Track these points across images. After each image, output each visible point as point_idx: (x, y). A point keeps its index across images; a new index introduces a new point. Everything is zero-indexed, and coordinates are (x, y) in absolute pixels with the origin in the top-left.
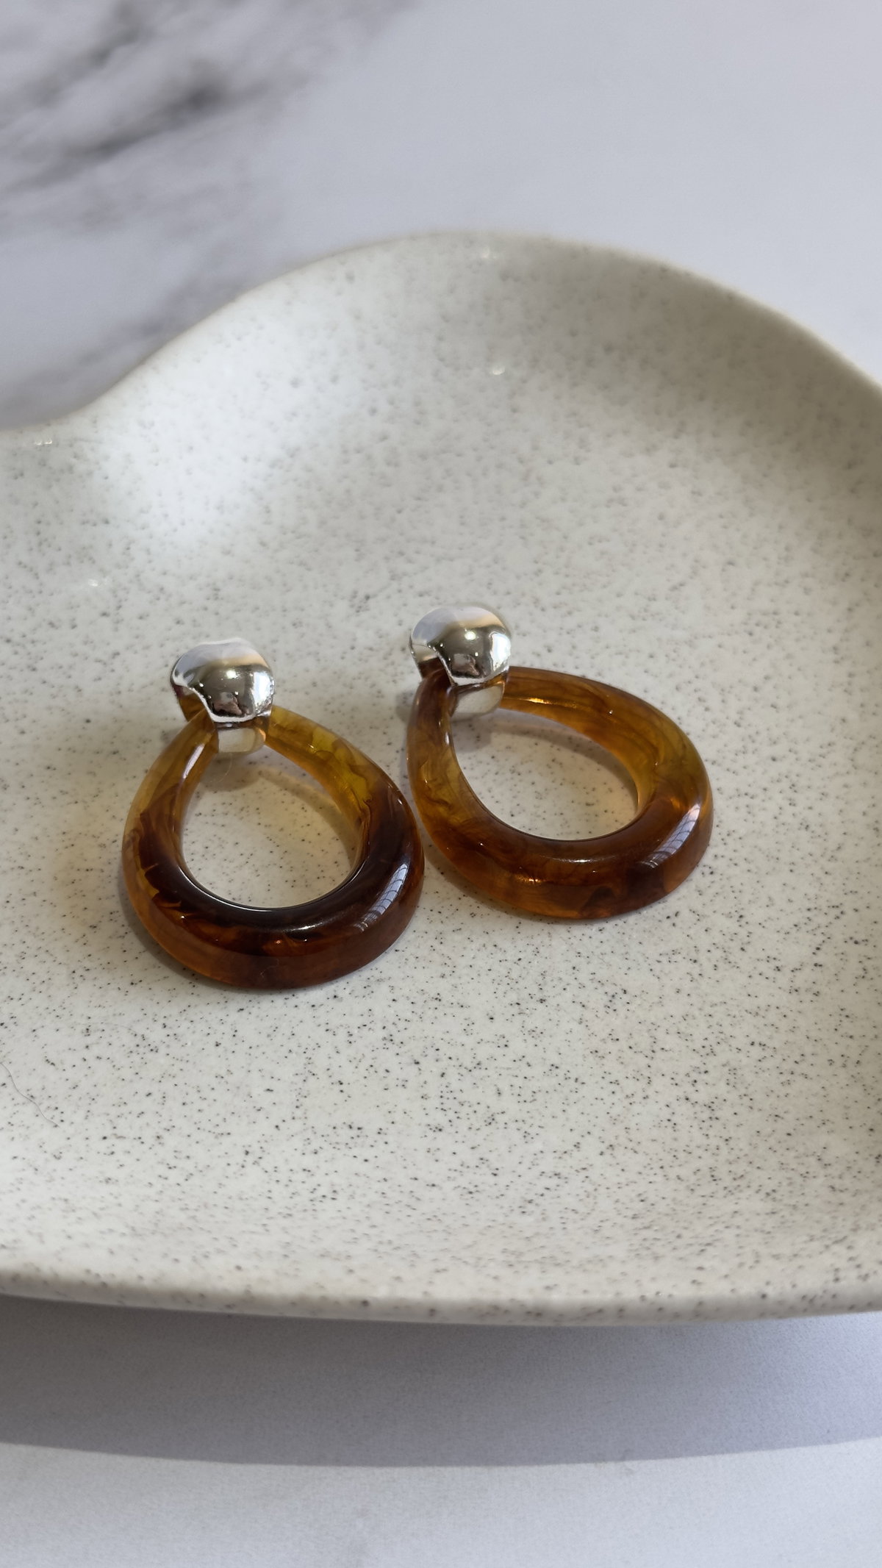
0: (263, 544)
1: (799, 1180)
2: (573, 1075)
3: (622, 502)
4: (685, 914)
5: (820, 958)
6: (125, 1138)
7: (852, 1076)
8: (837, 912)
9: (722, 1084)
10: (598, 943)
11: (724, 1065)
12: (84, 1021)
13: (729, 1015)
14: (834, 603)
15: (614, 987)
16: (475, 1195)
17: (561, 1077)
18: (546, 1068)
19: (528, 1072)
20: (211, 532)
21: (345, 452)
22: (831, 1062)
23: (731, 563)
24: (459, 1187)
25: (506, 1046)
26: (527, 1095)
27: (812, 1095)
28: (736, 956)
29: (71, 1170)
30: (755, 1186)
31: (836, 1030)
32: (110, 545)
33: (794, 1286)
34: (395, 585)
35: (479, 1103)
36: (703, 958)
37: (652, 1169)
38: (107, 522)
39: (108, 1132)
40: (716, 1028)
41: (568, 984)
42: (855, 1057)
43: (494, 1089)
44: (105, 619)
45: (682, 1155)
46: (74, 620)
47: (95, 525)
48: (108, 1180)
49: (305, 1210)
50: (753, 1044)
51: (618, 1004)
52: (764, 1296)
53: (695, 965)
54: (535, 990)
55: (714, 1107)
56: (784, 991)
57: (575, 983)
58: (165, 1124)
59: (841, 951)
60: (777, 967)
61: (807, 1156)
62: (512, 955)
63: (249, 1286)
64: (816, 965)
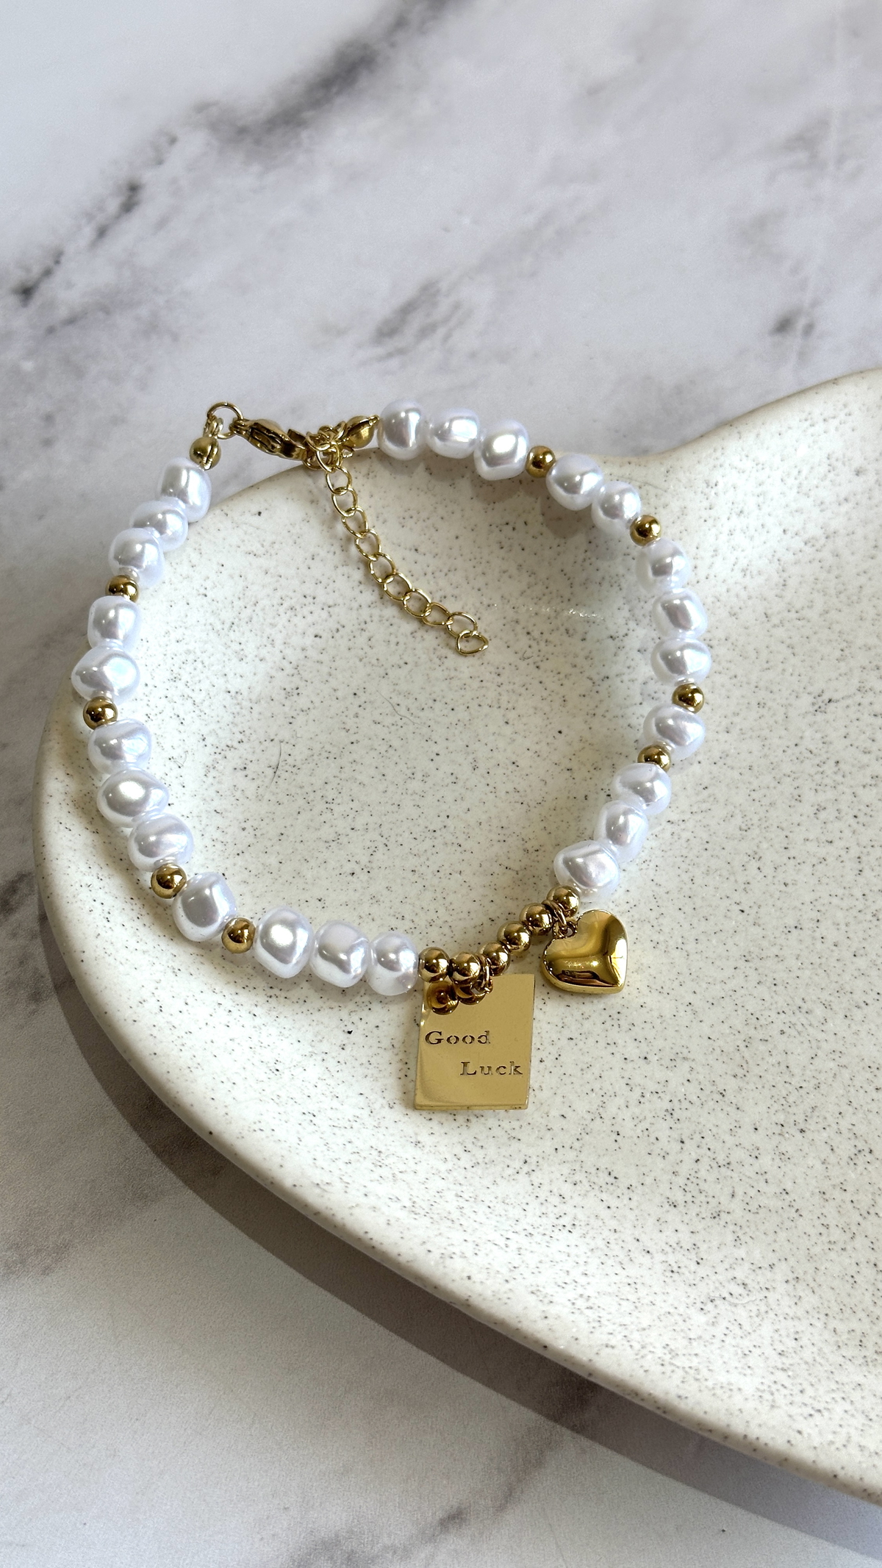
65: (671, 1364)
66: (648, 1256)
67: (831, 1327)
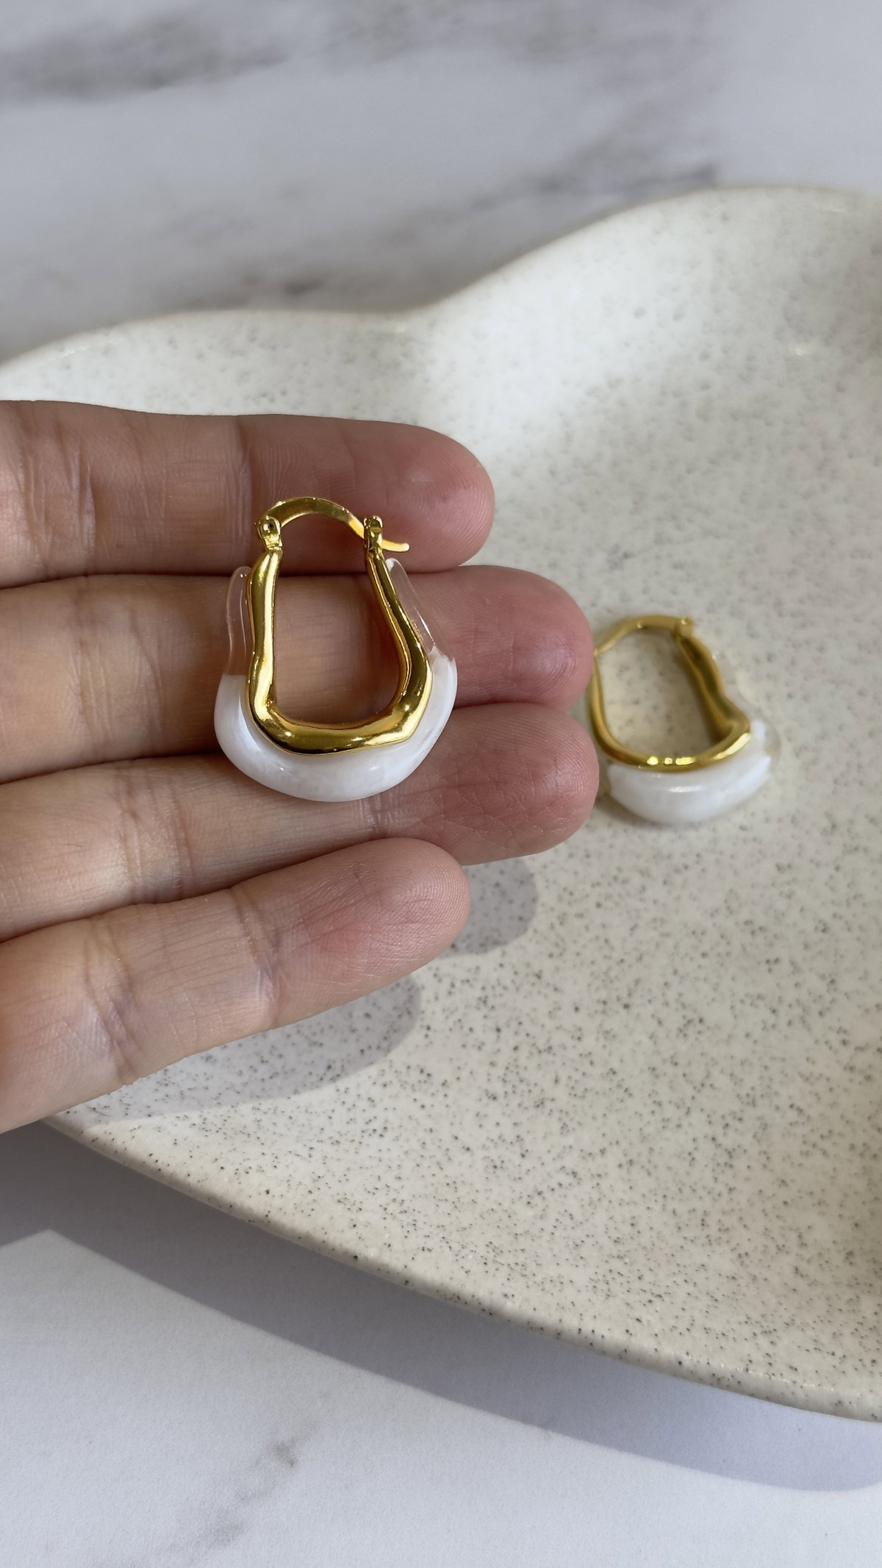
1: (773, 1250)
2: (625, 1085)
7: (864, 1167)
9: (750, 1136)
11: (758, 1118)
13: (783, 1072)
15: (693, 1013)
16: (498, 1171)
17: (614, 1085)
18: (605, 1071)
19: (588, 1069)
40: (766, 1081)
41: (655, 998)
42: (874, 1151)
43: (554, 1077)
45: (687, 1191)
49: (352, 1141)
50: (792, 1106)
51: (691, 1031)
52: (680, 1362)
53: (774, 1015)
55: (733, 1154)
65: (495, 1262)
66: (468, 1154)
67: (670, 1208)
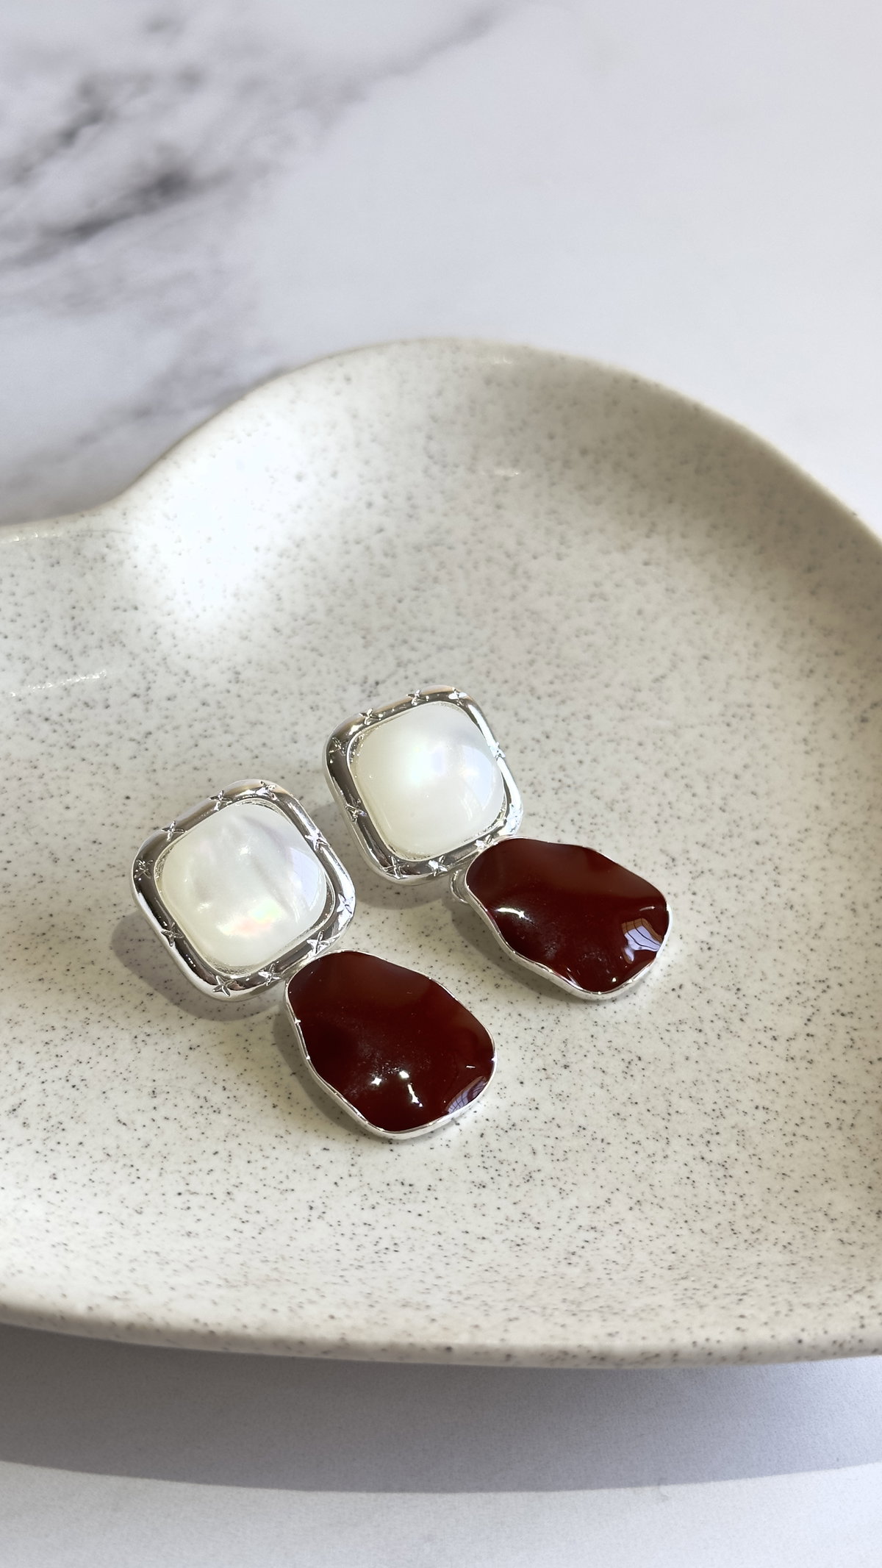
0: (276, 630)
1: (811, 1233)
2: (599, 1136)
3: (603, 597)
4: (688, 987)
5: (811, 1029)
6: (198, 1194)
7: (848, 1138)
8: (823, 986)
9: (733, 1145)
10: (612, 1014)
11: (733, 1127)
12: (150, 1084)
13: (734, 1081)
14: (802, 698)
15: (629, 1054)
16: (523, 1247)
17: (588, 1139)
18: (575, 1130)
19: (559, 1133)
20: (229, 618)
21: (346, 543)
22: (828, 1125)
23: (706, 658)
24: (507, 1239)
25: (537, 1108)
26: (560, 1155)
27: (814, 1155)
28: (736, 1026)
29: (153, 1224)
30: (772, 1239)
31: (830, 1095)
32: (139, 630)
33: (826, 1332)
34: (401, 672)
35: (516, 1162)
36: (706, 1027)
37: (677, 1223)
38: (136, 608)
39: (182, 1188)
40: (724, 1093)
41: (588, 1052)
42: (849, 1121)
43: (530, 1150)
44: (135, 699)
45: (702, 1210)
46: (107, 700)
47: (125, 611)
48: (189, 1234)
49: (373, 1262)
50: (757, 1108)
51: (635, 1070)
52: (800, 1341)
53: (701, 1034)
54: (558, 1056)
55: (727, 1165)
56: (782, 1058)
57: (593, 1050)
58: (233, 1181)
59: (828, 1022)
60: (774, 1037)
61: (815, 1211)
62: (535, 1025)
63: (344, 1334)
64: (808, 1035)
